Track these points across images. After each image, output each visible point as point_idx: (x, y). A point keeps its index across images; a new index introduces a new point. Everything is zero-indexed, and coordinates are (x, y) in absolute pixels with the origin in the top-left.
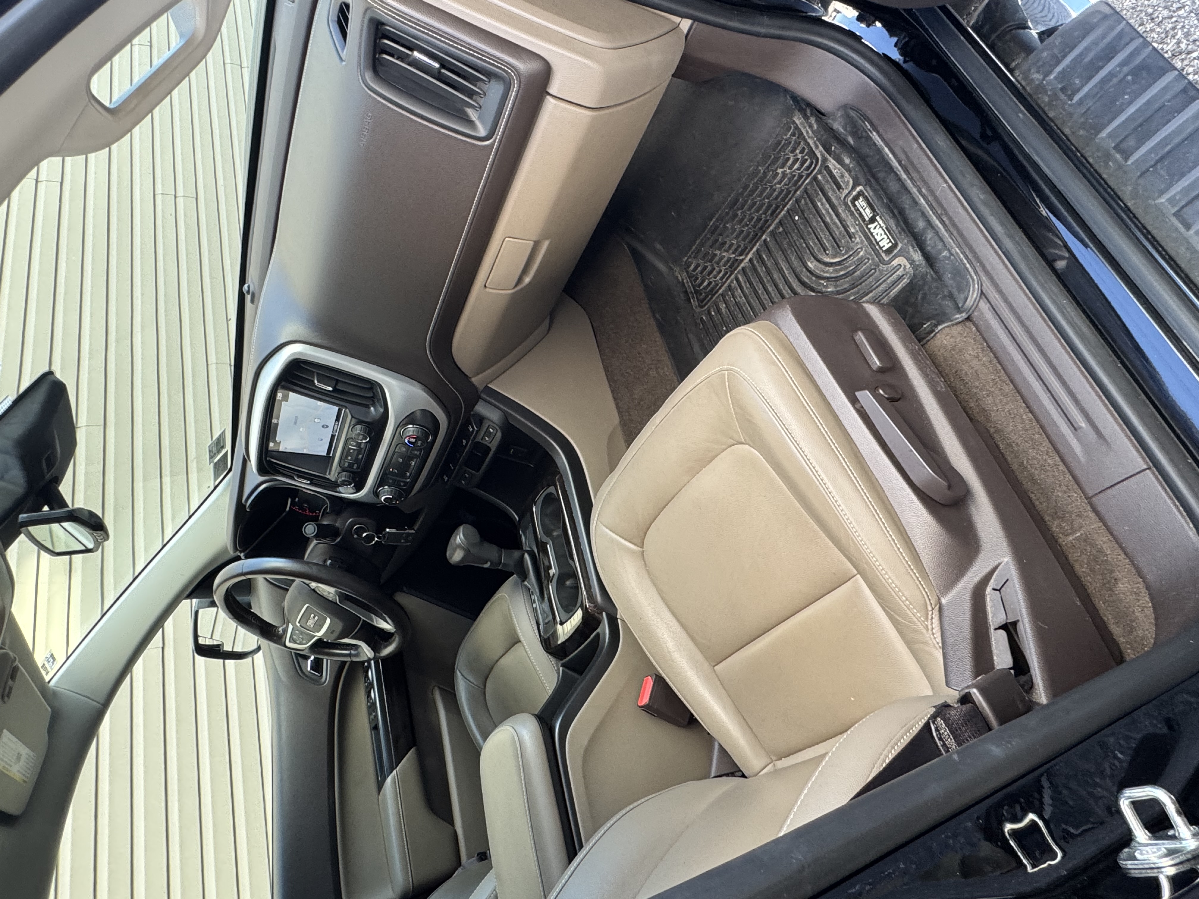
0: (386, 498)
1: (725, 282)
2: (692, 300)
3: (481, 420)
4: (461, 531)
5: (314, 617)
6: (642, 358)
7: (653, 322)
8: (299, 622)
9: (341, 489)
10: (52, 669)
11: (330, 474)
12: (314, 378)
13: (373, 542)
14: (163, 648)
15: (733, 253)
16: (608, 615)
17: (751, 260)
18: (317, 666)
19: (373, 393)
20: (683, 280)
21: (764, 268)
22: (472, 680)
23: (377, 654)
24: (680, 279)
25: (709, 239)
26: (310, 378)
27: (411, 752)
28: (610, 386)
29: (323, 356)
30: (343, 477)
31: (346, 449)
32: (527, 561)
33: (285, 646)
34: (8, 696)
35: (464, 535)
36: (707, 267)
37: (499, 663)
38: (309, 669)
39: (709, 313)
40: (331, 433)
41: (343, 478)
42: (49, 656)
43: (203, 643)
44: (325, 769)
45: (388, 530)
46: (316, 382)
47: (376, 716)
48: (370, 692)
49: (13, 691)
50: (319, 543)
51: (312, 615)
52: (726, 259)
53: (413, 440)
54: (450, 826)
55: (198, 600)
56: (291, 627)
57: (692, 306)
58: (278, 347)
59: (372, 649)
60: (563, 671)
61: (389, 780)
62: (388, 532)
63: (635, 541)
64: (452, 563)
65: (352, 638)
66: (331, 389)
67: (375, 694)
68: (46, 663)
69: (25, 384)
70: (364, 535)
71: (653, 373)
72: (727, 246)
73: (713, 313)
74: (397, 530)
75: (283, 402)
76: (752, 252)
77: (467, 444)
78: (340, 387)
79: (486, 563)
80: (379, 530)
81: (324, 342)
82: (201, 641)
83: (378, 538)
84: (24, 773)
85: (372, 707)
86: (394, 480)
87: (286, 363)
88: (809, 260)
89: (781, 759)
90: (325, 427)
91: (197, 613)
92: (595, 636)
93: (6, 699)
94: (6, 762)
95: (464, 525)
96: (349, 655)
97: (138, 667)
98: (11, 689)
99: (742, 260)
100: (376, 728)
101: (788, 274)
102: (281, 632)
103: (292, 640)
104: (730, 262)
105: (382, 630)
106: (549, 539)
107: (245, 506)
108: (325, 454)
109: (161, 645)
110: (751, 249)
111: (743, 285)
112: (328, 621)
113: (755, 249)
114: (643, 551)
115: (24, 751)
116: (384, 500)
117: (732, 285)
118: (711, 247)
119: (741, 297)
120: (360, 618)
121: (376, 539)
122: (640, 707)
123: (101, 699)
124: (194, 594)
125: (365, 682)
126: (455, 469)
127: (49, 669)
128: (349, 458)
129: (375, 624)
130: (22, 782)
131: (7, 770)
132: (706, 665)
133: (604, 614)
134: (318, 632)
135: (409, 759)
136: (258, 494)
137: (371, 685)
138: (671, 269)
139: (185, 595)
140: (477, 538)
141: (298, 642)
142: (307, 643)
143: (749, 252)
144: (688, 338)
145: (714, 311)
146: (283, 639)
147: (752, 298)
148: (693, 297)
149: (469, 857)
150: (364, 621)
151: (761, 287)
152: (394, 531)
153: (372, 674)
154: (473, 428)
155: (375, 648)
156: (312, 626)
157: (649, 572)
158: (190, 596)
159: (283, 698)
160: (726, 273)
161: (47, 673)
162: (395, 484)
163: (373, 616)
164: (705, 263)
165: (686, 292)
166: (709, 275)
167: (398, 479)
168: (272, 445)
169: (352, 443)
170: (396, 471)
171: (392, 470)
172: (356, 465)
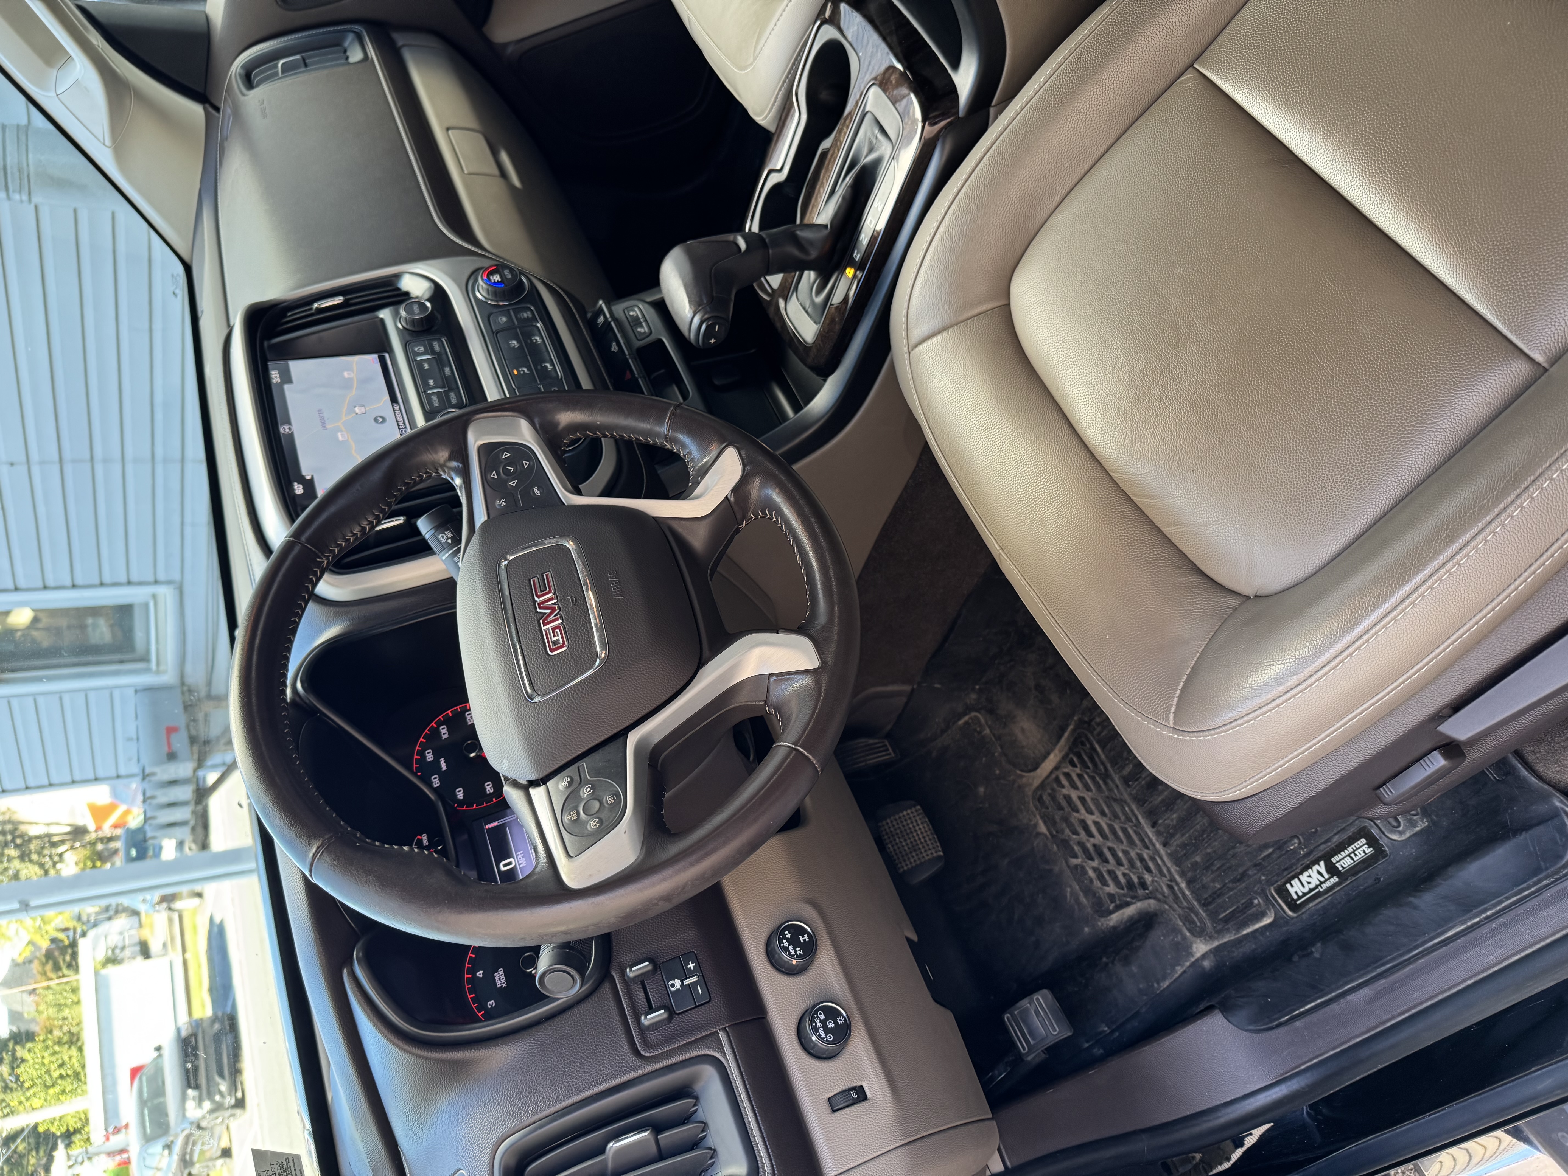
75: (285, 386)
128: (431, 382)
168: (299, 489)
169: (416, 349)
170: (525, 370)
171: (518, 371)
172: (452, 395)
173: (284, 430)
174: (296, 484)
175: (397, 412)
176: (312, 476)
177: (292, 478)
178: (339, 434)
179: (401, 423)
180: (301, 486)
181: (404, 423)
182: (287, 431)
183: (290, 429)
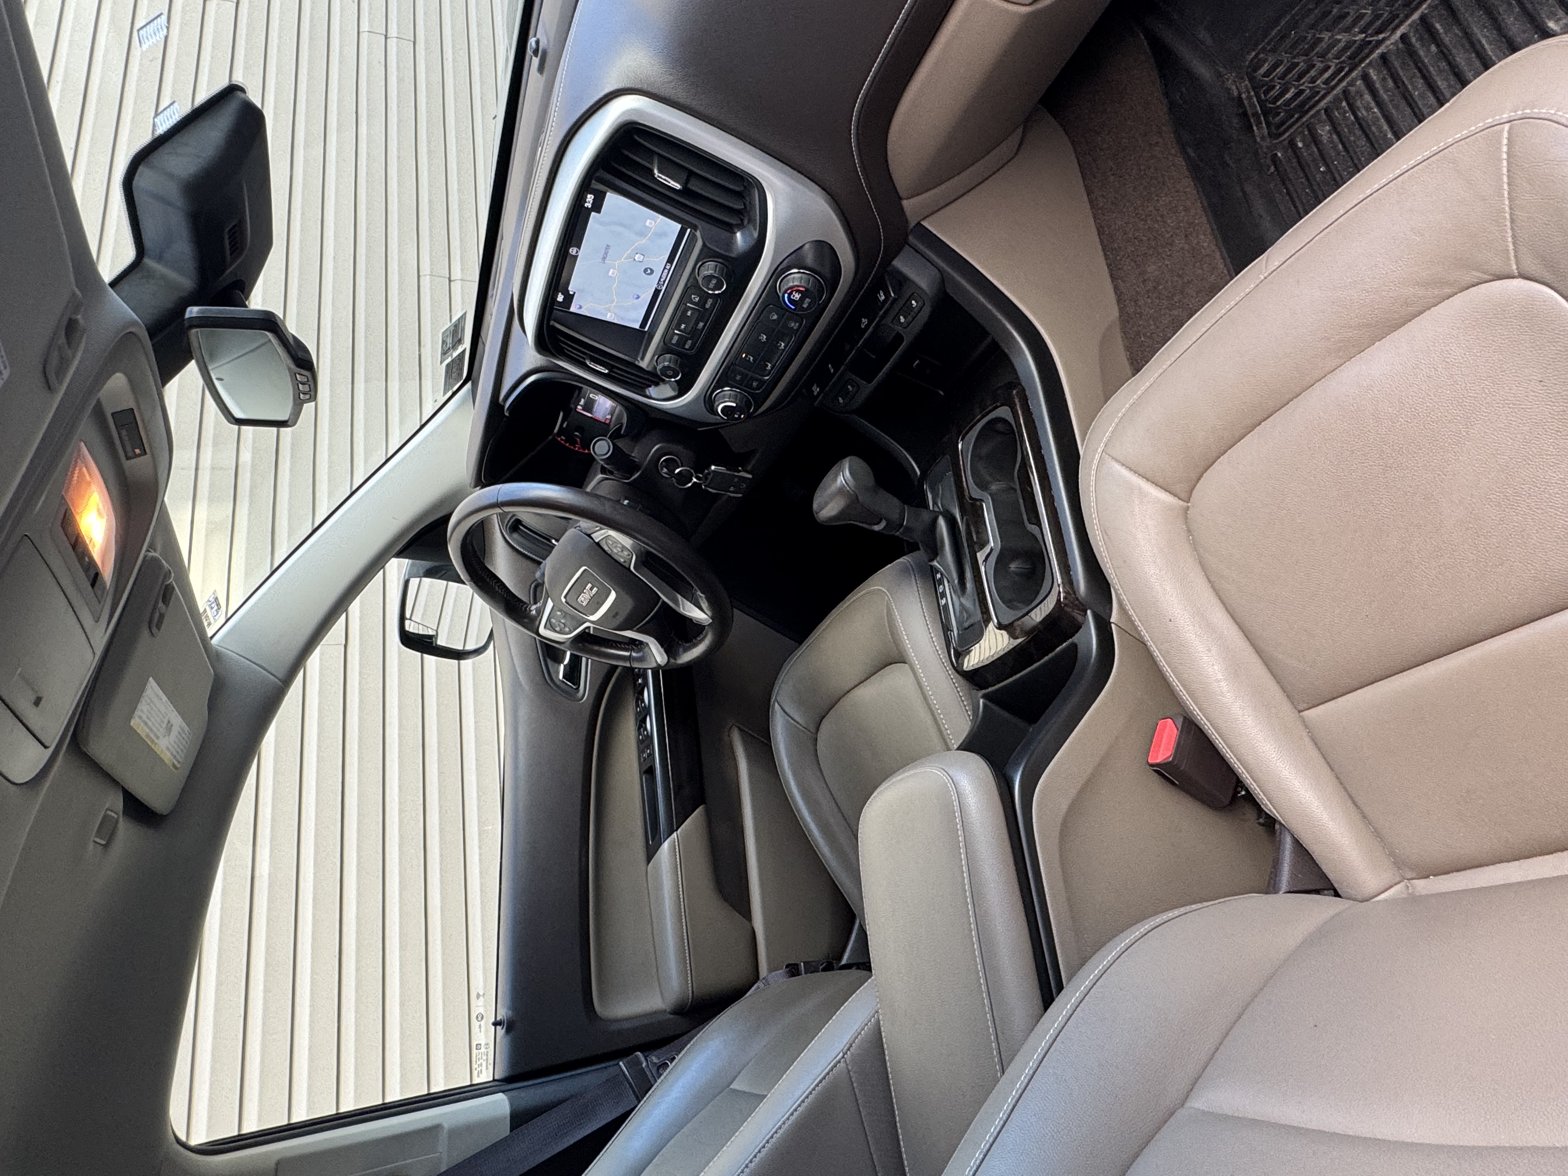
0: (726, 406)
1: (1333, 88)
2: (1255, 128)
3: (902, 281)
4: (847, 466)
5: (591, 589)
6: (1162, 216)
7: (1180, 161)
8: (565, 597)
9: (652, 391)
10: (215, 620)
11: (642, 359)
12: (652, 164)
13: (690, 485)
14: (346, 646)
15: (1361, 32)
16: (1096, 617)
17: (1404, 38)
18: (573, 673)
19: (745, 204)
20: (1240, 94)
21: (1433, 48)
22: (797, 718)
23: (672, 661)
24: (1236, 94)
25: (1310, 11)
26: (647, 164)
27: (698, 810)
28: (1106, 257)
29: (675, 121)
30: (667, 361)
31: (682, 307)
32: (941, 529)
33: (539, 635)
34: (158, 627)
35: (850, 473)
36: (1298, 64)
37: (850, 695)
38: (561, 677)
39: (1292, 143)
40: (655, 286)
41: (666, 364)
42: (212, 600)
43: (411, 630)
44: (578, 819)
45: (713, 467)
46: (656, 171)
47: (652, 755)
48: (644, 721)
49: (166, 621)
50: (607, 479)
51: (589, 585)
52: (1341, 45)
53: (797, 296)
54: (747, 922)
55: (411, 561)
56: (550, 604)
57: (1253, 136)
58: (601, 100)
59: (666, 652)
60: (985, 705)
61: (666, 845)
62: (713, 471)
63: (1178, 488)
64: (817, 519)
65: (639, 631)
66: (678, 186)
67: (651, 724)
68: (208, 609)
69: (202, 97)
70: (677, 471)
71: (1180, 242)
72: (1349, 20)
73: (1300, 145)
74: (727, 469)
75: (593, 213)
76: (1409, 21)
77: (867, 327)
78: (694, 186)
79: (878, 523)
80: (700, 467)
81: (681, 96)
82: (410, 627)
83: (697, 478)
84: (175, 753)
85: (645, 742)
86: (744, 376)
87: (611, 130)
88: (1552, 16)
89: (1428, 877)
90: (649, 271)
91: (406, 583)
92: (1068, 647)
93: (154, 630)
94: (151, 730)
95: (849, 457)
96: (629, 659)
97: (314, 661)
98: (162, 616)
99: (1380, 43)
100: (649, 772)
101: (1493, 50)
102: (534, 612)
103: (550, 626)
104: (1353, 49)
105: (690, 620)
106: (985, 493)
107: (503, 407)
108: (637, 326)
109: (344, 642)
110: (1407, 17)
111: (1378, 85)
112: (613, 596)
113: (1416, 16)
114: (1188, 508)
115: (177, 721)
116: (722, 411)
117: (1353, 89)
118: (1312, 27)
119: (1368, 109)
120: (660, 598)
121: (695, 480)
122: (1152, 765)
123: (281, 673)
124: (405, 553)
125: (637, 706)
126: (836, 372)
127: (212, 620)
128: (683, 326)
129: (681, 610)
130: (170, 765)
131: (153, 741)
132: (1286, 708)
133: (1089, 612)
134: (592, 614)
135: (695, 820)
136: (523, 390)
137: (647, 711)
138: (1220, 76)
139: (396, 551)
140: (870, 481)
141: (558, 629)
142: (571, 632)
143: (1401, 23)
144: (1243, 190)
145: (1303, 141)
146: (537, 623)
147: (1396, 107)
148: (1259, 123)
149: (771, 970)
150: (664, 602)
151: (1420, 82)
152: (721, 469)
153: (648, 696)
154: (887, 294)
155: (670, 650)
156: (584, 604)
157: (1195, 546)
158: (400, 554)
159: (523, 712)
160: (1341, 70)
161: (209, 624)
162: (743, 384)
163: (679, 597)
164: (1294, 58)
165: (1245, 114)
166: (1298, 80)
167: (750, 374)
168: (560, 298)
169: (693, 296)
170: (752, 358)
171: (746, 356)
172: (690, 342)
173: (573, 251)
174: (560, 294)
175: (666, 271)
176: (574, 293)
177: (560, 288)
178: (611, 271)
179: (662, 280)
180: (563, 297)
181: (664, 282)
182: (574, 253)
183: (577, 252)
